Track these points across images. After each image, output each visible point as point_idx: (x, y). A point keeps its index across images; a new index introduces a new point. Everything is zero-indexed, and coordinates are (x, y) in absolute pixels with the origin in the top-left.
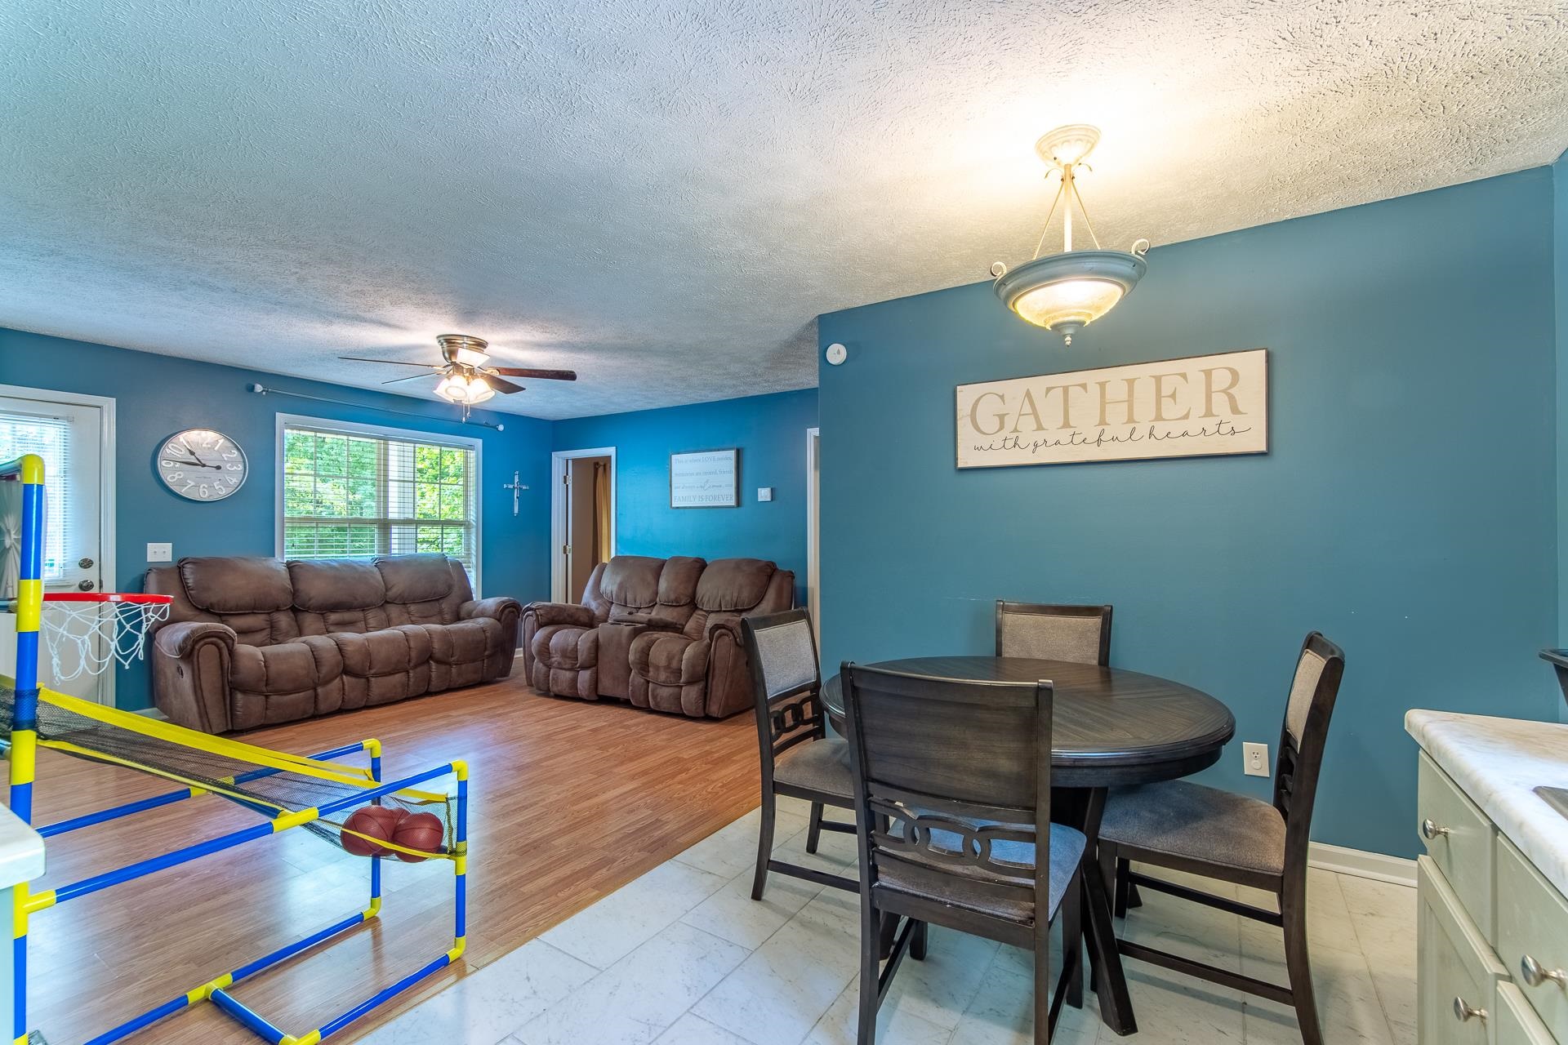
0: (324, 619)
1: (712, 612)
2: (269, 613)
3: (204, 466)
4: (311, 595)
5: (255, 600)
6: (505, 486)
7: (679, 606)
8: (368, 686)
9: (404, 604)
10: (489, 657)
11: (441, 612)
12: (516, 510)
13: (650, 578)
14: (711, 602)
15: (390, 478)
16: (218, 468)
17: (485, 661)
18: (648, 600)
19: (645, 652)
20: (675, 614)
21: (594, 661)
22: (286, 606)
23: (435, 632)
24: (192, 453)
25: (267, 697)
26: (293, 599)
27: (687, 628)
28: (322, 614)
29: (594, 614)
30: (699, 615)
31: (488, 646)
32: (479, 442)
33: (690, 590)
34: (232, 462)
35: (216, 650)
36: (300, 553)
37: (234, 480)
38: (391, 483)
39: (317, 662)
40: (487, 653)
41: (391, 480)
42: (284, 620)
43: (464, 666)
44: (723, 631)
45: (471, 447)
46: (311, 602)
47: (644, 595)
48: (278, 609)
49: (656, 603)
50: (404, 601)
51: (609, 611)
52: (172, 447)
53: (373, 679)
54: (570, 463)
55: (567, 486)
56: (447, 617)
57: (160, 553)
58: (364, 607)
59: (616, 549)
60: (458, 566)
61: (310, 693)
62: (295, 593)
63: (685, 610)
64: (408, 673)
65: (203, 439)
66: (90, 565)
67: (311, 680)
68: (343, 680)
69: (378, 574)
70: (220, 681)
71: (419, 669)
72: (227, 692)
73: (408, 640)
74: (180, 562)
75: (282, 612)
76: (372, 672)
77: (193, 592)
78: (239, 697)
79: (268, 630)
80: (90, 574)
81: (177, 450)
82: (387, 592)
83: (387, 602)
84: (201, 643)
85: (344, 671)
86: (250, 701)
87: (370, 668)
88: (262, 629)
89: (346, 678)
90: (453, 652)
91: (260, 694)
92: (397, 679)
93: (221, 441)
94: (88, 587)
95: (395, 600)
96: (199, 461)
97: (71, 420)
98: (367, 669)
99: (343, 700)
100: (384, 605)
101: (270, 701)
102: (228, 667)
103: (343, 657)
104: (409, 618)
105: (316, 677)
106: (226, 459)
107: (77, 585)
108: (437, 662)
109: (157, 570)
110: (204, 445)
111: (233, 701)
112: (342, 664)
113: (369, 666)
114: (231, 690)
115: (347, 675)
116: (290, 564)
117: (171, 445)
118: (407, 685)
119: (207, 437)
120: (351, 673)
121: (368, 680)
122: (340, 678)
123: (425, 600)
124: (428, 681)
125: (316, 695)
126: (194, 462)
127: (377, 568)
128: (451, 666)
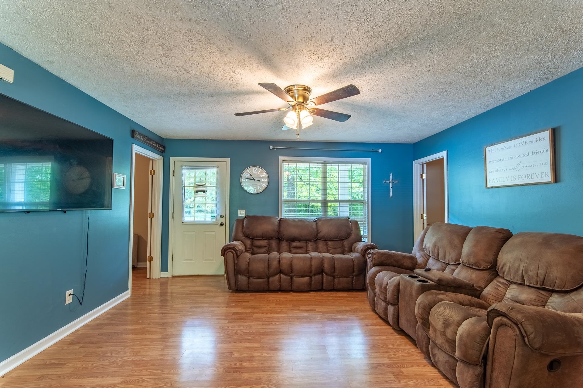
0: (290, 244)
1: (514, 283)
2: (269, 240)
3: (255, 180)
4: (284, 234)
5: (263, 234)
6: (384, 182)
7: (479, 270)
8: (292, 281)
9: (325, 240)
10: (356, 276)
11: (343, 246)
12: (391, 194)
13: (457, 241)
14: (512, 272)
15: (327, 181)
16: (259, 181)
17: (354, 278)
18: (454, 259)
19: (427, 309)
20: (474, 276)
21: (396, 301)
22: (275, 237)
23: (327, 258)
24: (251, 175)
25: (249, 278)
26: (279, 235)
27: (486, 291)
28: (289, 242)
29: (417, 261)
30: (500, 282)
31: (356, 269)
32: (369, 160)
33: (491, 258)
34: (264, 178)
35: (232, 254)
36: (289, 214)
37: (264, 185)
38: (328, 184)
39: (269, 266)
40: (354, 274)
42: (274, 243)
43: (341, 279)
44: (505, 319)
45: (365, 163)
46: (284, 236)
47: (451, 255)
48: (272, 238)
49: (460, 264)
50: (326, 239)
51: (427, 261)
52: (245, 174)
53: (294, 278)
54: (425, 166)
55: (423, 180)
56: (346, 249)
57: (242, 213)
58: (306, 241)
59: (448, 217)
60: (356, 223)
61: (265, 279)
62: (279, 232)
63: (485, 275)
64: (311, 277)
65: (255, 170)
66: (223, 217)
67: (266, 274)
68: (280, 275)
69: (314, 225)
70: (234, 268)
71: (317, 277)
72: (236, 273)
73: (311, 261)
74: (245, 217)
75: (274, 240)
76: (293, 274)
77: (244, 229)
78: (239, 276)
79: (268, 247)
80: (223, 221)
81: (247, 174)
82: (318, 234)
83: (318, 239)
84: (227, 251)
85: (281, 272)
86: (242, 279)
87: (292, 272)
88: (265, 247)
89: (282, 275)
90: (334, 270)
91: (246, 276)
92: (306, 279)
93: (260, 170)
94: (222, 225)
95: (321, 238)
96: (253, 178)
97: (218, 167)
98: (291, 273)
99: (280, 286)
100: (316, 240)
101: (250, 280)
102: (236, 263)
103: (280, 265)
104: (327, 248)
105: (268, 273)
106: (262, 177)
107: (220, 224)
108: (326, 274)
109: (238, 220)
110: (255, 172)
111: (238, 278)
112: (280, 268)
113: (292, 271)
114: (237, 272)
115: (282, 274)
116: (281, 219)
117: (245, 173)
118: (311, 284)
119: (256, 169)
120: (283, 273)
121: (292, 278)
122: (279, 274)
123: (337, 239)
124: (322, 283)
125: (268, 281)
126: (252, 179)
127: (315, 223)
128: (334, 278)
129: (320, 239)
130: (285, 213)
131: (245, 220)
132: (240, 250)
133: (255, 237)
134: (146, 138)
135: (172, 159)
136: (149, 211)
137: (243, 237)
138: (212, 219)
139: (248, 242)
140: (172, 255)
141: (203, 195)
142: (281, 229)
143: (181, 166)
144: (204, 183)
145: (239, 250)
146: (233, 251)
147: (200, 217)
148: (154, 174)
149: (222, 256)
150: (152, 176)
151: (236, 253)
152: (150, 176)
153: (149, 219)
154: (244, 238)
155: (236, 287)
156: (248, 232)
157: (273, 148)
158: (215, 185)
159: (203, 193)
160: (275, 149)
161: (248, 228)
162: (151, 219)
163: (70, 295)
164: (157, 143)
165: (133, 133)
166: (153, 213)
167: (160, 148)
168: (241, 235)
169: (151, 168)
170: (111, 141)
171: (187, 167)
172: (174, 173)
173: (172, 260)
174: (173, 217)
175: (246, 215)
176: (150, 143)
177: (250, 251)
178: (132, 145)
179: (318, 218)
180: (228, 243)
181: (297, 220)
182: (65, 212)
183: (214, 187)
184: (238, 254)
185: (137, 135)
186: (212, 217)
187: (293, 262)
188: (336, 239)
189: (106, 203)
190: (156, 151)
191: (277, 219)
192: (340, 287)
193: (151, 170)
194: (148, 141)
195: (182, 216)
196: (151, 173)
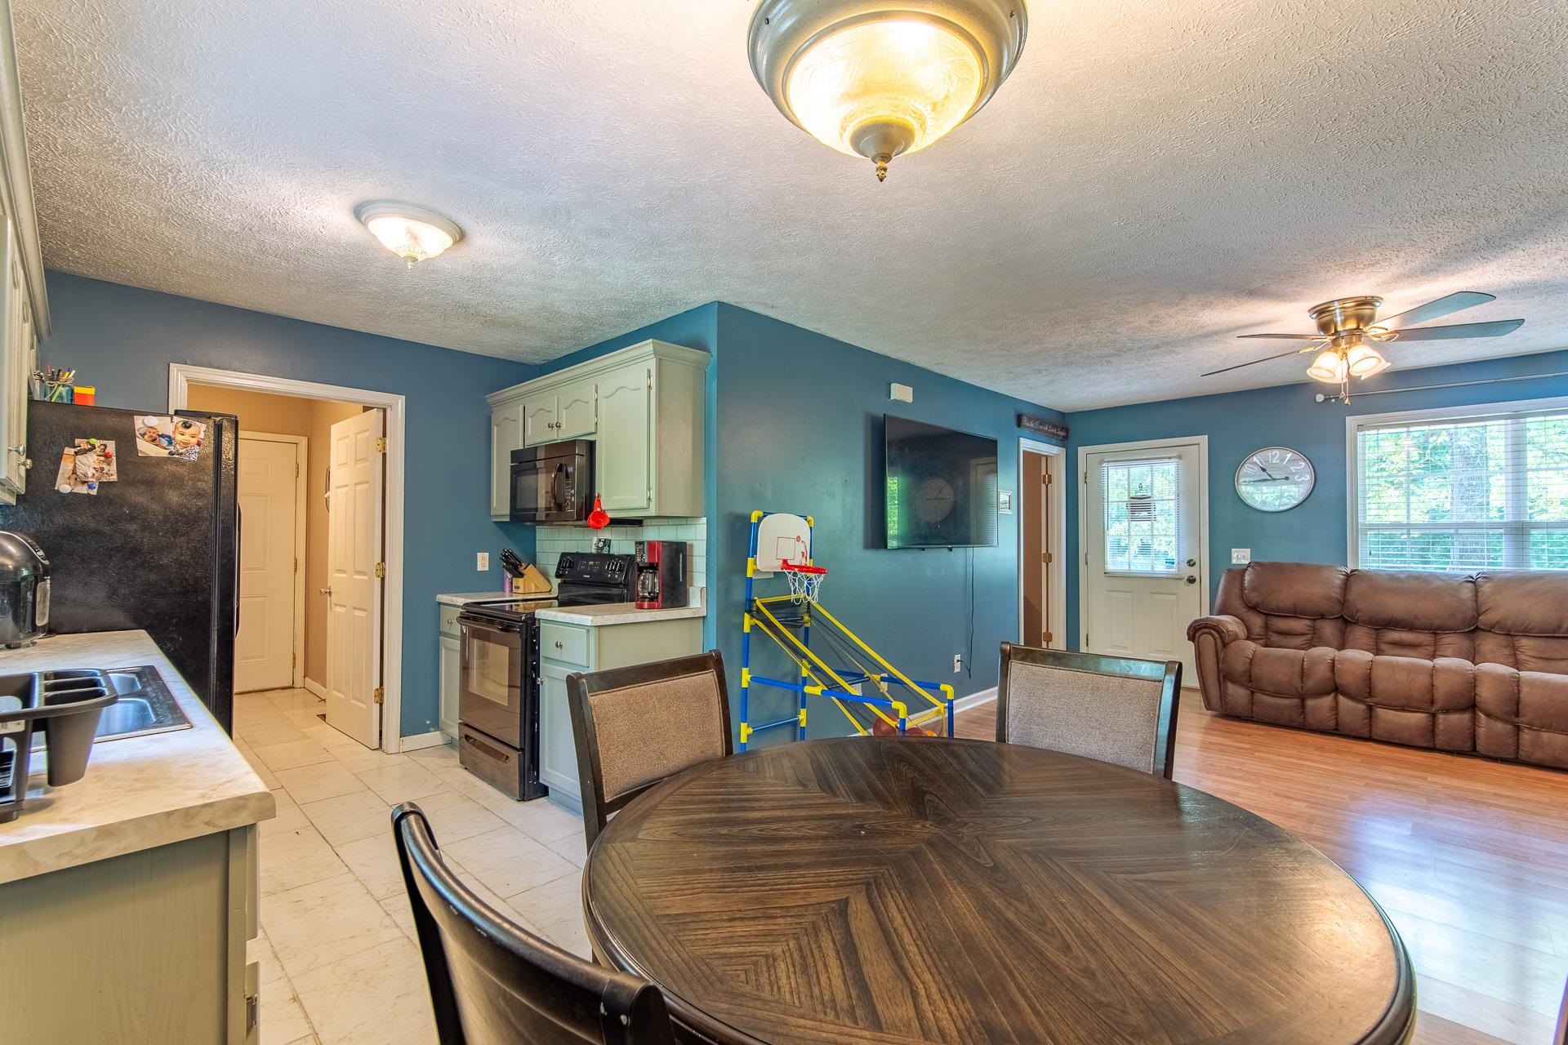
0: (1377, 635)
2: (1314, 620)
3: (1274, 479)
4: (1359, 607)
5: (1295, 604)
8: (1371, 716)
9: (1508, 634)
15: (1529, 467)
16: (1287, 481)
22: (1333, 615)
24: (1264, 470)
26: (1342, 608)
28: (1376, 629)
34: (1300, 472)
35: (1213, 639)
36: (1383, 562)
37: (1303, 490)
39: (1303, 673)
41: (1529, 470)
42: (1328, 629)
43: (1544, 735)
46: (1359, 614)
48: (1322, 617)
50: (1508, 631)
52: (1247, 468)
53: (1378, 710)
57: (1241, 557)
58: (1436, 631)
61: (1296, 701)
62: (1343, 602)
64: (1434, 716)
65: (1273, 456)
66: (1194, 564)
67: (1296, 689)
68: (1336, 698)
69: (1466, 593)
70: (1216, 666)
71: (1455, 718)
72: (1222, 679)
73: (1432, 676)
74: (1249, 565)
75: (1327, 621)
76: (1375, 700)
77: (1246, 591)
78: (1230, 685)
79: (1310, 636)
80: (1194, 571)
81: (1252, 468)
82: (1479, 616)
83: (1477, 628)
84: (1200, 632)
85: (1336, 689)
86: (1237, 694)
87: (1370, 694)
88: (1303, 634)
89: (1341, 698)
90: (1518, 709)
91: (1247, 688)
92: (1416, 719)
93: (1289, 455)
94: (1191, 580)
95: (1493, 627)
96: (1270, 476)
97: (1180, 457)
98: (1367, 695)
99: (1337, 721)
100: (1473, 631)
101: (1255, 697)
102: (1221, 656)
103: (1334, 674)
104: (1515, 655)
105: (1302, 688)
106: (1294, 471)
107: (1185, 579)
108: (1488, 715)
109: (1229, 570)
110: (1274, 462)
111: (1226, 688)
112: (1334, 681)
113: (1370, 692)
114: (1224, 676)
115: (1342, 695)
116: (1352, 571)
117: (1246, 466)
118: (1433, 731)
119: (1276, 454)
120: (1344, 694)
121: (1370, 708)
122: (1332, 695)
123: (1556, 635)
124: (1474, 738)
125: (1303, 706)
126: (1267, 477)
127: (1471, 585)
128: (1518, 729)
129: (1490, 629)
130: (1370, 558)
131: (1248, 572)
132: (1230, 633)
133: (1273, 611)
134: (1037, 423)
135: (1082, 451)
136: (1044, 551)
137: (1244, 608)
138: (1168, 567)
139: (1257, 622)
140: (1087, 635)
141: (1148, 519)
142: (1351, 596)
143: (1101, 462)
144: (1149, 494)
145: (1228, 632)
146: (1213, 632)
147: (1141, 565)
148: (1050, 482)
149: (1189, 639)
150: (1047, 485)
151: (1221, 637)
152: (1044, 486)
153: (1044, 565)
154: (1245, 610)
155: (1222, 706)
156: (1254, 598)
157: (1325, 399)
158: (1173, 497)
159: (1145, 513)
160: (1333, 400)
161: (1255, 589)
162: (1047, 564)
163: (958, 661)
164: (1055, 426)
165: (1019, 419)
166: (1050, 554)
167: (1060, 433)
168: (1237, 604)
169: (1043, 473)
170: (995, 442)
171: (1111, 464)
172: (1086, 478)
173: (1087, 645)
174: (1087, 563)
175: (1253, 560)
176: (1046, 428)
177: (1261, 641)
178: (1018, 440)
179: (1484, 573)
180: (1206, 614)
181: (1403, 576)
182: (951, 549)
183: (1171, 502)
184: (1227, 640)
185: (1025, 421)
186: (1167, 564)
187: (1373, 670)
188: (1554, 633)
189: (973, 535)
190: (1054, 441)
191: (1341, 571)
192: (1538, 755)
193: (1044, 476)
194: (1041, 427)
195: (1104, 562)
196: (1044, 480)
